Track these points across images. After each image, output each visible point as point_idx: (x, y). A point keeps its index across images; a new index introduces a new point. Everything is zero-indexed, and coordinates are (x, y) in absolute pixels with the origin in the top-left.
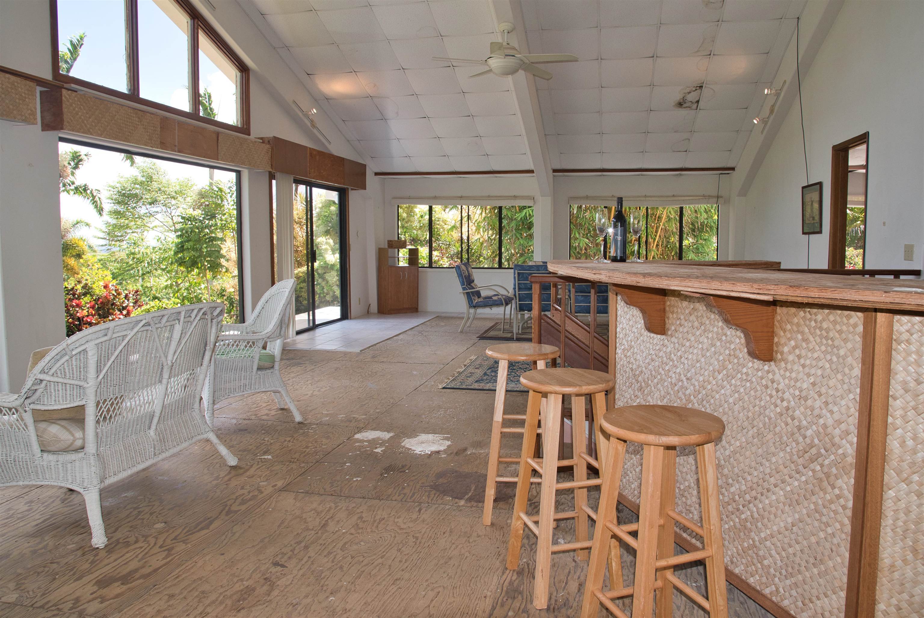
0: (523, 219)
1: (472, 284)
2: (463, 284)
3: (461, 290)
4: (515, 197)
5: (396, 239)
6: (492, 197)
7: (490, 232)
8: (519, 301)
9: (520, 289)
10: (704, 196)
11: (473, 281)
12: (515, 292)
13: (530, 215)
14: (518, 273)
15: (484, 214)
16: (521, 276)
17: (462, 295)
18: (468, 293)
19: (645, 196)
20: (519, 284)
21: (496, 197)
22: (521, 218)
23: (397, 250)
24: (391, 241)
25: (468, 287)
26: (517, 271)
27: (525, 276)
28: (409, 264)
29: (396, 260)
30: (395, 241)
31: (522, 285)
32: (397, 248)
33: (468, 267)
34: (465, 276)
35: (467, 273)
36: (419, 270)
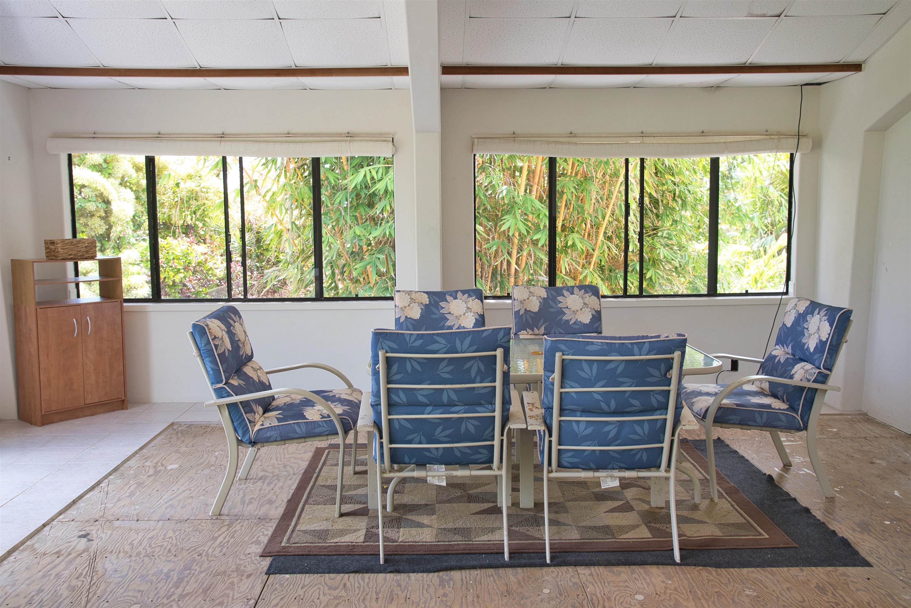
0: (359, 187)
1: (248, 370)
2: (216, 378)
4: (350, 136)
5: (68, 235)
6: (295, 135)
7: (296, 212)
8: (391, 442)
9: (391, 406)
10: (767, 133)
11: (250, 358)
12: (378, 414)
13: (372, 178)
14: (388, 360)
15: (282, 180)
16: (395, 368)
18: (232, 407)
19: (642, 135)
20: (389, 390)
21: (305, 135)
22: (356, 186)
23: (70, 265)
24: (53, 243)
25: (231, 386)
26: (384, 354)
27: (409, 368)
28: (102, 295)
29: (72, 287)
30: (63, 241)
31: (401, 394)
32: (71, 259)
33: (235, 322)
34: (222, 356)
35: (228, 345)
36: (125, 310)
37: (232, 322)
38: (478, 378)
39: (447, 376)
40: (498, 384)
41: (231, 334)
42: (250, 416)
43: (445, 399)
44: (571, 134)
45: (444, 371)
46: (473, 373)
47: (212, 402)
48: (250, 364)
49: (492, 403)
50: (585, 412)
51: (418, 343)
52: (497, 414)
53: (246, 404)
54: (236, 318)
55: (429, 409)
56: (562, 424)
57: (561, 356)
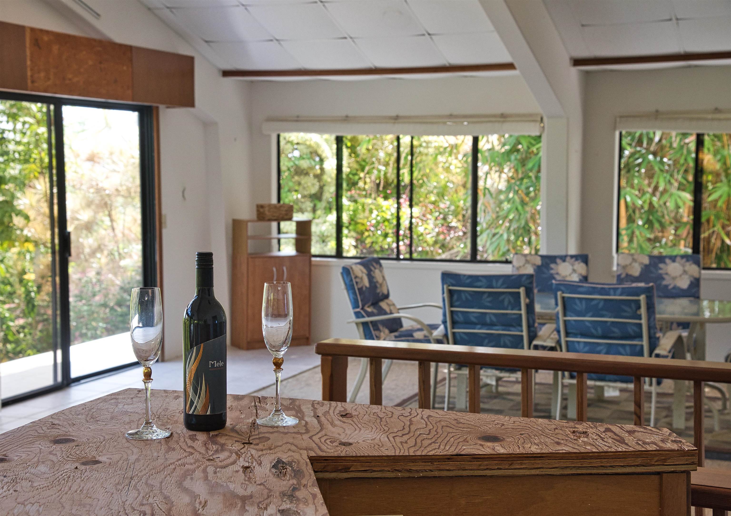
1: (383, 305)
2: (355, 305)
3: (353, 318)
4: (503, 117)
5: (274, 201)
6: (456, 117)
9: (454, 324)
11: (387, 296)
12: (446, 328)
14: (450, 291)
16: (455, 297)
17: (354, 326)
18: (365, 324)
20: (452, 312)
21: (465, 116)
23: (274, 225)
24: (262, 206)
25: (366, 312)
26: (447, 288)
27: (463, 297)
28: (298, 250)
29: (275, 242)
30: (270, 206)
31: (460, 315)
32: (275, 220)
33: (375, 268)
34: (360, 290)
35: (366, 282)
36: (313, 263)
37: (373, 268)
38: (510, 308)
39: (488, 304)
40: (523, 312)
41: (370, 277)
42: (377, 333)
43: (488, 320)
44: (717, 110)
45: (486, 300)
46: (506, 303)
47: (351, 320)
48: (386, 301)
49: (521, 326)
50: (584, 335)
51: (468, 281)
52: (525, 334)
53: (374, 323)
54: (377, 266)
55: (479, 326)
56: (569, 343)
57: (561, 295)
